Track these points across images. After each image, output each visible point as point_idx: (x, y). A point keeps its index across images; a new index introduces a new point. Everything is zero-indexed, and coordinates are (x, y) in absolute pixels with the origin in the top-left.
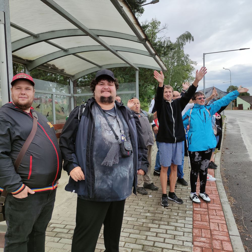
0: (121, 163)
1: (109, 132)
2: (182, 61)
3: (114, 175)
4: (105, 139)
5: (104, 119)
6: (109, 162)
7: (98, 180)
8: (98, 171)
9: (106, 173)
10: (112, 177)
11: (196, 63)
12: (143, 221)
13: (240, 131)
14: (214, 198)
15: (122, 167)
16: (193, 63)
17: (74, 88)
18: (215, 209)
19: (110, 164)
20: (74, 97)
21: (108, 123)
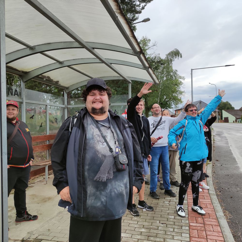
0: (115, 177)
1: (102, 143)
2: (171, 76)
3: (108, 191)
4: (98, 151)
5: (97, 130)
6: (103, 177)
7: (91, 196)
8: (91, 186)
9: (99, 189)
10: (106, 193)
11: (184, 78)
12: (137, 238)
13: (228, 144)
14: (210, 212)
15: (117, 182)
16: (181, 78)
17: (68, 99)
18: (211, 224)
19: (104, 178)
20: (67, 108)
21: (102, 134)
